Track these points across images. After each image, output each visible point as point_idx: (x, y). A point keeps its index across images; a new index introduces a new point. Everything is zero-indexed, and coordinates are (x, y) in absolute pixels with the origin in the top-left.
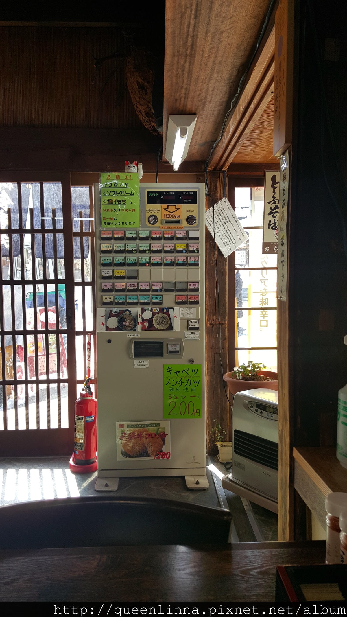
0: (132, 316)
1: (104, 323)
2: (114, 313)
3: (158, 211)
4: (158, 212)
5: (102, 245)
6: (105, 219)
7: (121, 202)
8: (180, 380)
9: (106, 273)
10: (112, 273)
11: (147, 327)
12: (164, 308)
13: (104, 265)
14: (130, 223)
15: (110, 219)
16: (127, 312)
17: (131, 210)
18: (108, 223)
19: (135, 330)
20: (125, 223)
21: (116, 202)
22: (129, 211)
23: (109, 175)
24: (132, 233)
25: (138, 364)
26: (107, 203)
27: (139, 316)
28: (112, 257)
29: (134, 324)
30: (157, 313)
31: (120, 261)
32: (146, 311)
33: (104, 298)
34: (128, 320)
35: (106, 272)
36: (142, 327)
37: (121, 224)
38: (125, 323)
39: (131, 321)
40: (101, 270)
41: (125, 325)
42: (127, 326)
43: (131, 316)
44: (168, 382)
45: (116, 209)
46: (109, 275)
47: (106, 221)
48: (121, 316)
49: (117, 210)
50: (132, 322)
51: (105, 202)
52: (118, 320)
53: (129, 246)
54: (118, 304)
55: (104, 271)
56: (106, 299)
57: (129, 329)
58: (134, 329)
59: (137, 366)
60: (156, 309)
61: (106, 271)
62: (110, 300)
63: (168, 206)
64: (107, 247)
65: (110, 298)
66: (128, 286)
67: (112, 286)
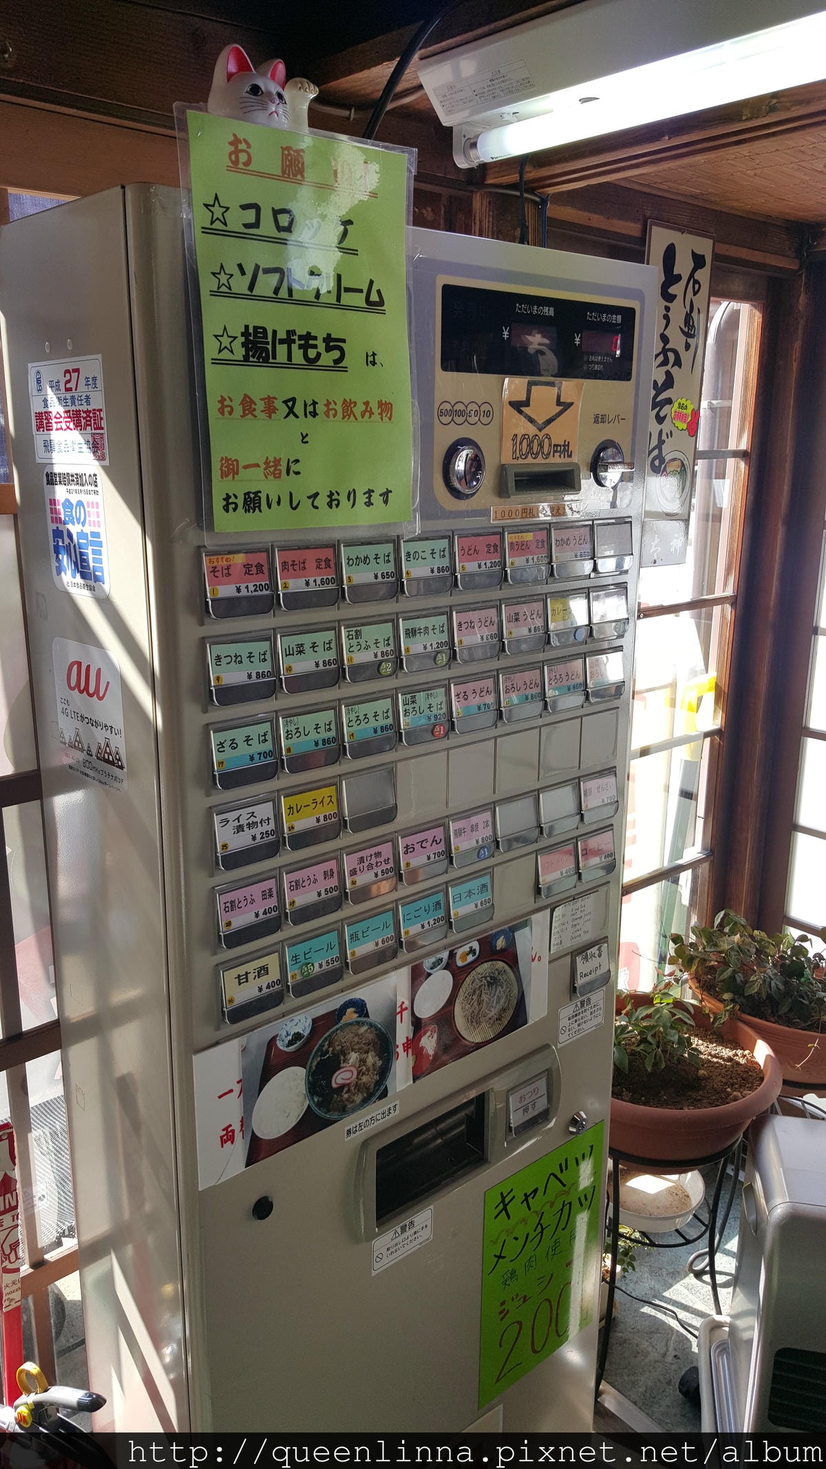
0: (371, 1025)
1: (236, 1127)
2: (290, 1043)
3: (487, 414)
4: (485, 420)
5: (211, 652)
6: (231, 468)
7: (321, 347)
8: (539, 1223)
9: (240, 829)
10: (272, 817)
11: (431, 1052)
12: (496, 936)
13: (233, 779)
14: (370, 492)
15: (260, 471)
16: (351, 1015)
17: (376, 410)
18: (252, 502)
19: (384, 1094)
20: (343, 498)
21: (295, 347)
22: (363, 416)
23: (240, 137)
24: (372, 557)
25: (388, 1249)
26: (239, 352)
27: (402, 1010)
28: (271, 721)
29: (379, 1063)
30: (470, 967)
31: (313, 736)
32: (429, 975)
33: (229, 977)
34: (353, 1057)
35: (243, 821)
36: (411, 1064)
37: (322, 501)
38: (339, 1078)
39: (367, 1052)
40: (210, 812)
41: (342, 1087)
42: (349, 1091)
43: (365, 1028)
44: (500, 1257)
45: (294, 400)
46: (257, 831)
47: (239, 488)
48: (319, 1049)
49: (299, 409)
50: (371, 1059)
51: (226, 341)
52: (308, 1075)
53: (358, 634)
54: (307, 986)
55: (232, 816)
56: (242, 979)
57: (358, 1098)
58: (382, 1088)
59: (385, 1260)
60: (466, 948)
61: (236, 814)
62: (264, 981)
63: (530, 384)
64: (245, 660)
65: (263, 971)
66: (353, 872)
67: (275, 894)
